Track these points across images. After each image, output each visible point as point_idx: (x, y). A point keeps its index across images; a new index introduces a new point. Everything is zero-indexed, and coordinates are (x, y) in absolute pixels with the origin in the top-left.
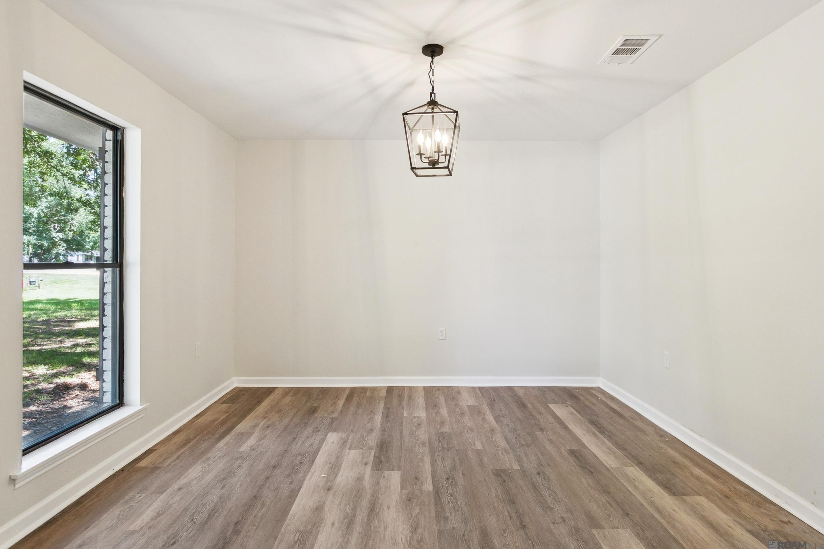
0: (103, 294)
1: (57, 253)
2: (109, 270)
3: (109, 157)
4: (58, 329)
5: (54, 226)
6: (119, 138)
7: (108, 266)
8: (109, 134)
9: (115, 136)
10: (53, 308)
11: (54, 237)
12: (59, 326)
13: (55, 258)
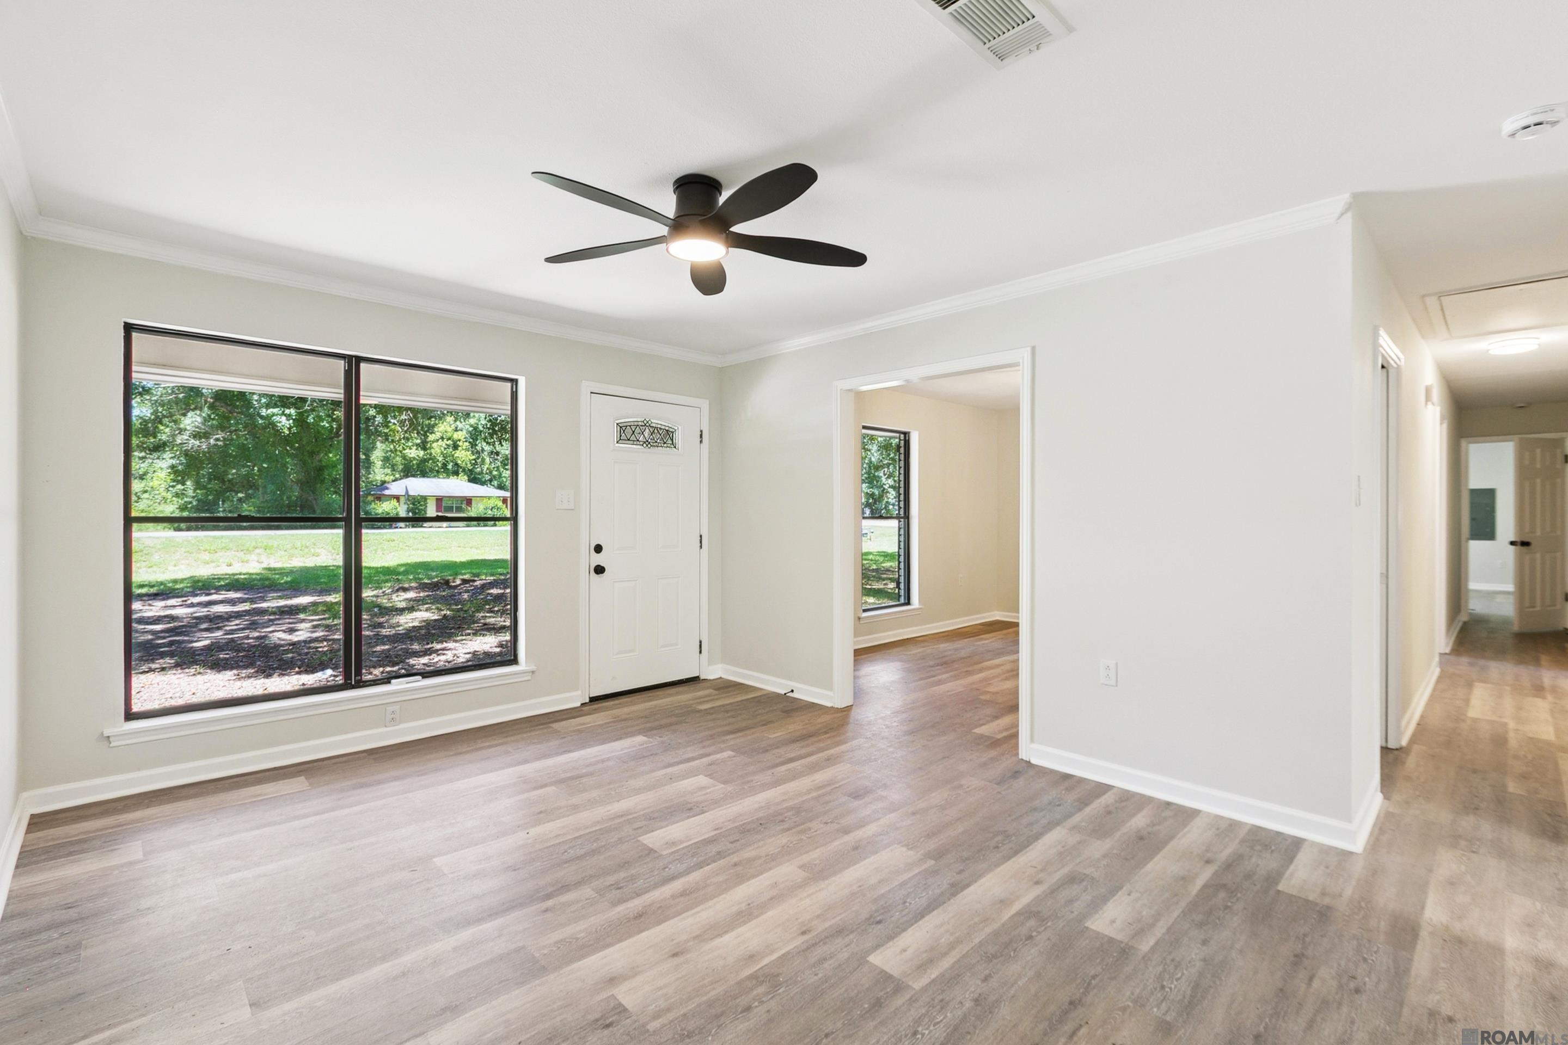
0: (899, 548)
1: (887, 502)
2: (902, 520)
3: (902, 450)
4: (885, 576)
5: (884, 471)
6: (907, 439)
7: (902, 518)
8: (902, 436)
9: (905, 437)
10: (881, 559)
11: (884, 484)
12: (885, 574)
13: (885, 508)
